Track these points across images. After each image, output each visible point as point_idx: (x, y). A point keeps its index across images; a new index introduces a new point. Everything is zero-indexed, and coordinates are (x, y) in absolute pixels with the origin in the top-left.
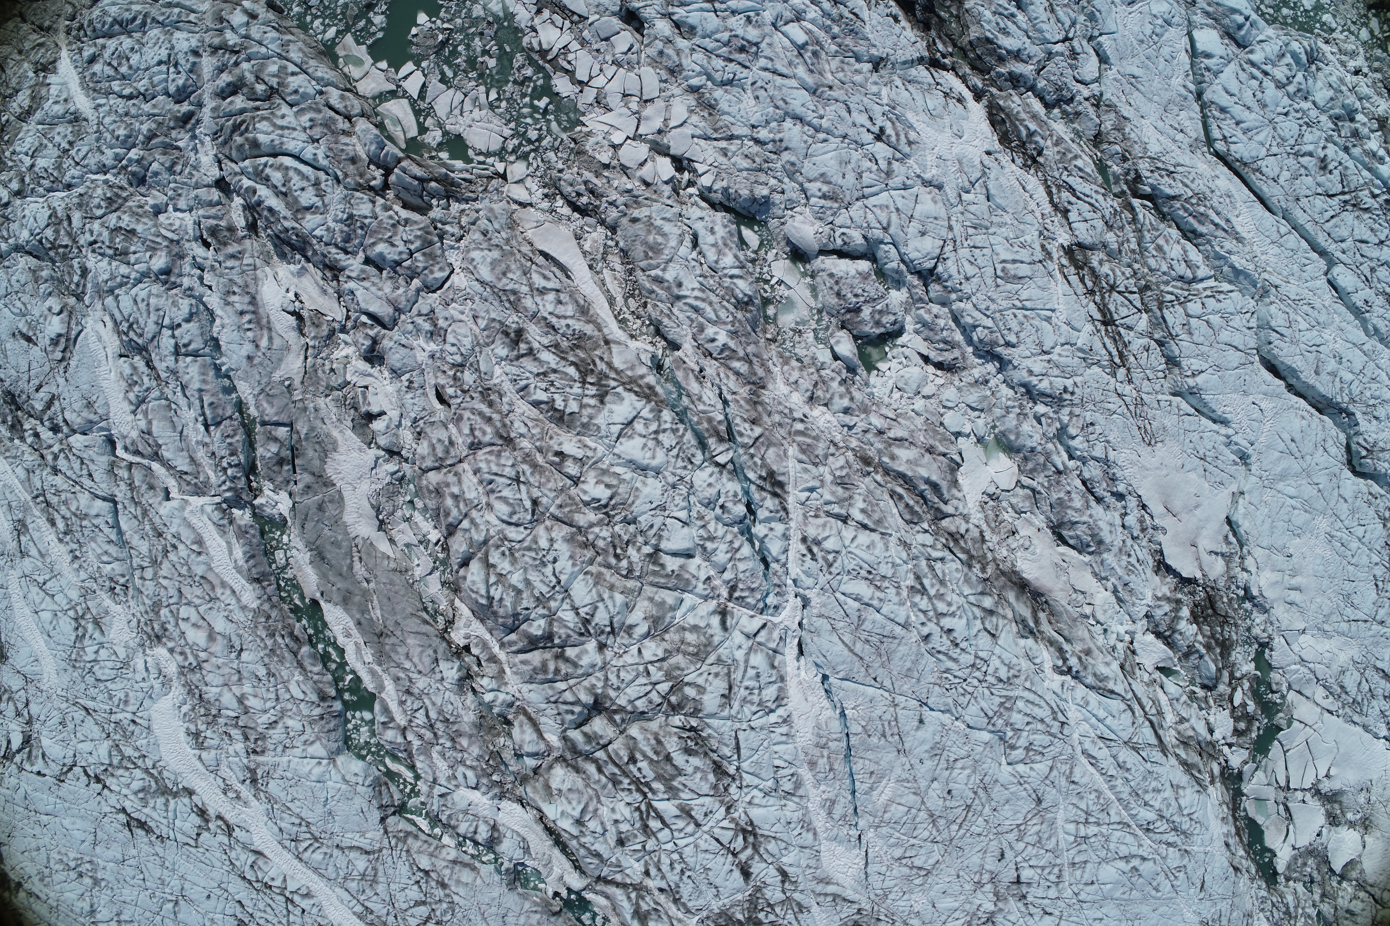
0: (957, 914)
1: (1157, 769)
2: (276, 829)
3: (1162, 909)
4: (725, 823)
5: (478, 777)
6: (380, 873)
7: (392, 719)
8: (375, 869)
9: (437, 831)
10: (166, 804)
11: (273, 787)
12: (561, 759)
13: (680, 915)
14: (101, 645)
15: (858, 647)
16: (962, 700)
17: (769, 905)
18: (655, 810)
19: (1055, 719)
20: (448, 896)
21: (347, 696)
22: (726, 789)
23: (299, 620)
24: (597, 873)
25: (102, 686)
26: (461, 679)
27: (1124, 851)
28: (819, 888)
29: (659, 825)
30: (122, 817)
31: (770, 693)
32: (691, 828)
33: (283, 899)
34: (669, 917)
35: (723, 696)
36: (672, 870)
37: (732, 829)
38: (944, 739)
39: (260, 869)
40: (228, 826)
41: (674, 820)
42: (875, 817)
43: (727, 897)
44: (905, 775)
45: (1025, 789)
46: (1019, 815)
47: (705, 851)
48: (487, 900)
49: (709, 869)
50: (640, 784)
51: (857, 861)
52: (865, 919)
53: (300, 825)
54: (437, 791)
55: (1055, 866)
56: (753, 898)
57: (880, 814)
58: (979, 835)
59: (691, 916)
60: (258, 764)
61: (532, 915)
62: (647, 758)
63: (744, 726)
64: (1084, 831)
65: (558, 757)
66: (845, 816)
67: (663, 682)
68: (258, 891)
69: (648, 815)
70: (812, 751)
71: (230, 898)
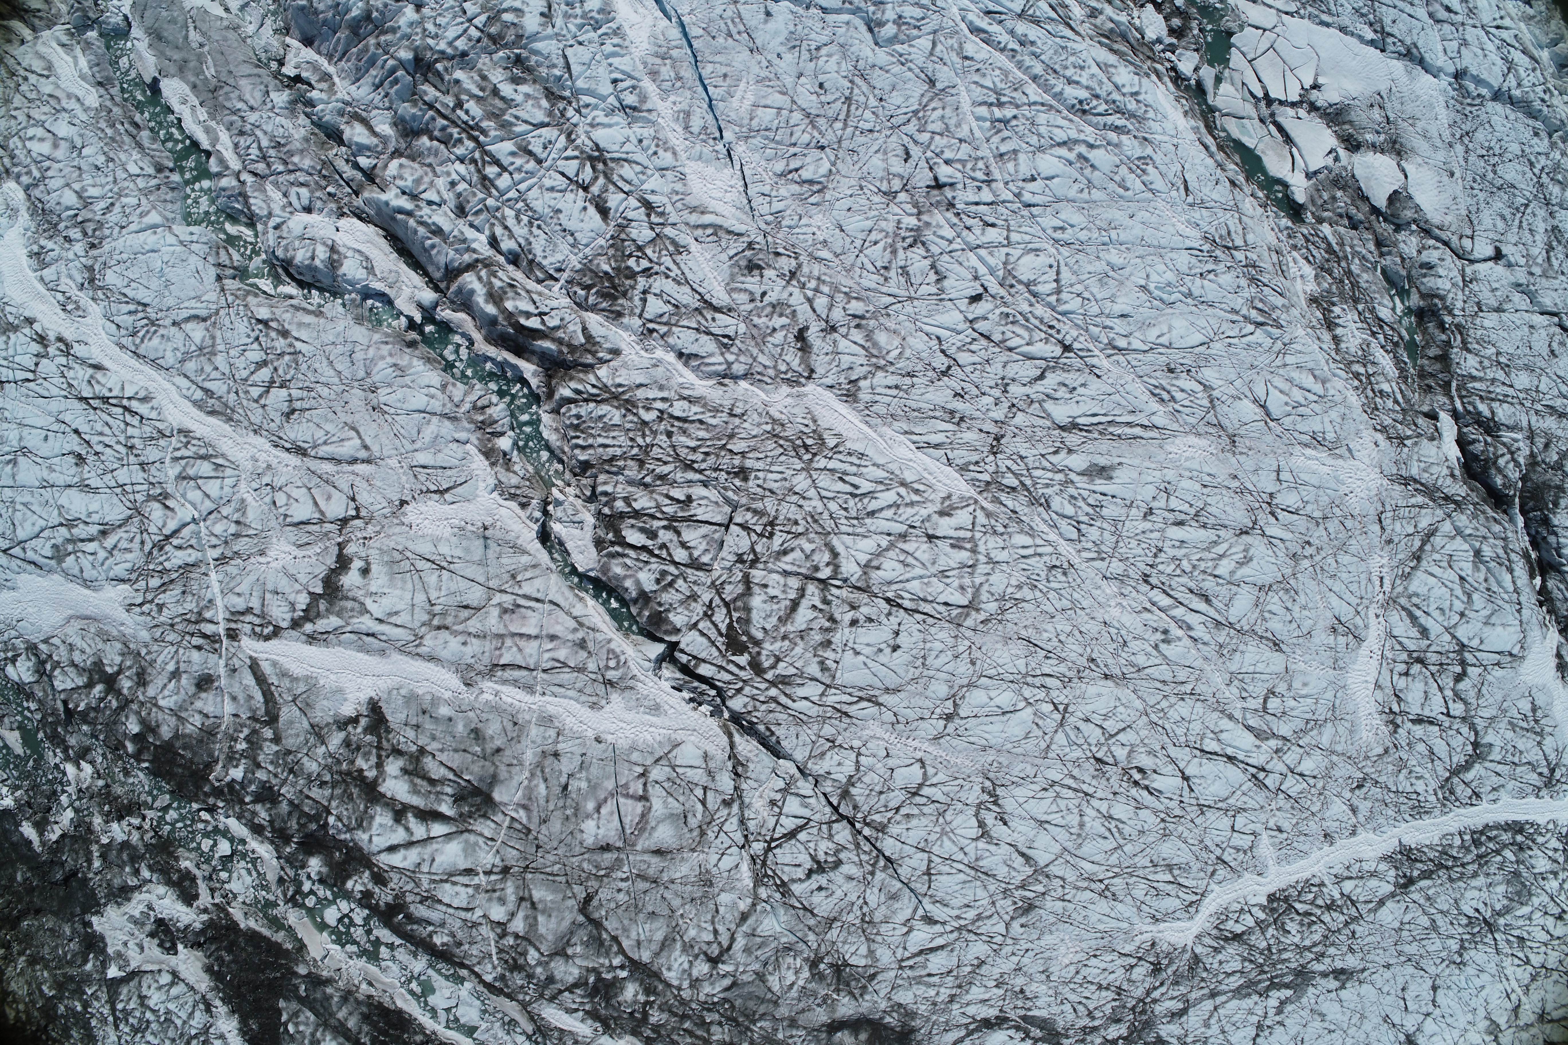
0: (874, 236)
1: (1069, 44)
3: (1141, 214)
4: (568, 153)
5: (312, 192)
6: (219, 341)
7: (227, 168)
8: (213, 338)
9: (280, 289)
10: (7, 342)
11: (111, 278)
12: (397, 153)
13: (539, 288)
17: (640, 248)
18: (491, 154)
20: (290, 345)
22: (563, 115)
24: (442, 260)
26: (292, 102)
27: (1060, 135)
28: (694, 219)
29: (497, 169)
31: (593, 4)
32: (532, 165)
33: (120, 410)
34: (528, 291)
35: (542, 14)
36: (519, 221)
37: (576, 157)
38: (800, 27)
39: (98, 382)
40: (67, 345)
41: (511, 159)
42: (741, 126)
43: (587, 246)
44: (764, 73)
45: (910, 69)
46: (912, 100)
47: (552, 189)
48: (331, 338)
49: (559, 211)
50: (471, 130)
51: (732, 183)
52: (761, 256)
53: (136, 312)
54: (272, 223)
55: (977, 159)
56: (618, 242)
57: (746, 122)
58: (871, 131)
59: (552, 283)
60: (95, 258)
61: (383, 346)
62: (473, 96)
63: (571, 42)
64: (998, 113)
65: (393, 153)
66: (705, 128)
67: (479, 14)
68: (95, 409)
69: (484, 162)
70: (651, 60)
71: (68, 429)
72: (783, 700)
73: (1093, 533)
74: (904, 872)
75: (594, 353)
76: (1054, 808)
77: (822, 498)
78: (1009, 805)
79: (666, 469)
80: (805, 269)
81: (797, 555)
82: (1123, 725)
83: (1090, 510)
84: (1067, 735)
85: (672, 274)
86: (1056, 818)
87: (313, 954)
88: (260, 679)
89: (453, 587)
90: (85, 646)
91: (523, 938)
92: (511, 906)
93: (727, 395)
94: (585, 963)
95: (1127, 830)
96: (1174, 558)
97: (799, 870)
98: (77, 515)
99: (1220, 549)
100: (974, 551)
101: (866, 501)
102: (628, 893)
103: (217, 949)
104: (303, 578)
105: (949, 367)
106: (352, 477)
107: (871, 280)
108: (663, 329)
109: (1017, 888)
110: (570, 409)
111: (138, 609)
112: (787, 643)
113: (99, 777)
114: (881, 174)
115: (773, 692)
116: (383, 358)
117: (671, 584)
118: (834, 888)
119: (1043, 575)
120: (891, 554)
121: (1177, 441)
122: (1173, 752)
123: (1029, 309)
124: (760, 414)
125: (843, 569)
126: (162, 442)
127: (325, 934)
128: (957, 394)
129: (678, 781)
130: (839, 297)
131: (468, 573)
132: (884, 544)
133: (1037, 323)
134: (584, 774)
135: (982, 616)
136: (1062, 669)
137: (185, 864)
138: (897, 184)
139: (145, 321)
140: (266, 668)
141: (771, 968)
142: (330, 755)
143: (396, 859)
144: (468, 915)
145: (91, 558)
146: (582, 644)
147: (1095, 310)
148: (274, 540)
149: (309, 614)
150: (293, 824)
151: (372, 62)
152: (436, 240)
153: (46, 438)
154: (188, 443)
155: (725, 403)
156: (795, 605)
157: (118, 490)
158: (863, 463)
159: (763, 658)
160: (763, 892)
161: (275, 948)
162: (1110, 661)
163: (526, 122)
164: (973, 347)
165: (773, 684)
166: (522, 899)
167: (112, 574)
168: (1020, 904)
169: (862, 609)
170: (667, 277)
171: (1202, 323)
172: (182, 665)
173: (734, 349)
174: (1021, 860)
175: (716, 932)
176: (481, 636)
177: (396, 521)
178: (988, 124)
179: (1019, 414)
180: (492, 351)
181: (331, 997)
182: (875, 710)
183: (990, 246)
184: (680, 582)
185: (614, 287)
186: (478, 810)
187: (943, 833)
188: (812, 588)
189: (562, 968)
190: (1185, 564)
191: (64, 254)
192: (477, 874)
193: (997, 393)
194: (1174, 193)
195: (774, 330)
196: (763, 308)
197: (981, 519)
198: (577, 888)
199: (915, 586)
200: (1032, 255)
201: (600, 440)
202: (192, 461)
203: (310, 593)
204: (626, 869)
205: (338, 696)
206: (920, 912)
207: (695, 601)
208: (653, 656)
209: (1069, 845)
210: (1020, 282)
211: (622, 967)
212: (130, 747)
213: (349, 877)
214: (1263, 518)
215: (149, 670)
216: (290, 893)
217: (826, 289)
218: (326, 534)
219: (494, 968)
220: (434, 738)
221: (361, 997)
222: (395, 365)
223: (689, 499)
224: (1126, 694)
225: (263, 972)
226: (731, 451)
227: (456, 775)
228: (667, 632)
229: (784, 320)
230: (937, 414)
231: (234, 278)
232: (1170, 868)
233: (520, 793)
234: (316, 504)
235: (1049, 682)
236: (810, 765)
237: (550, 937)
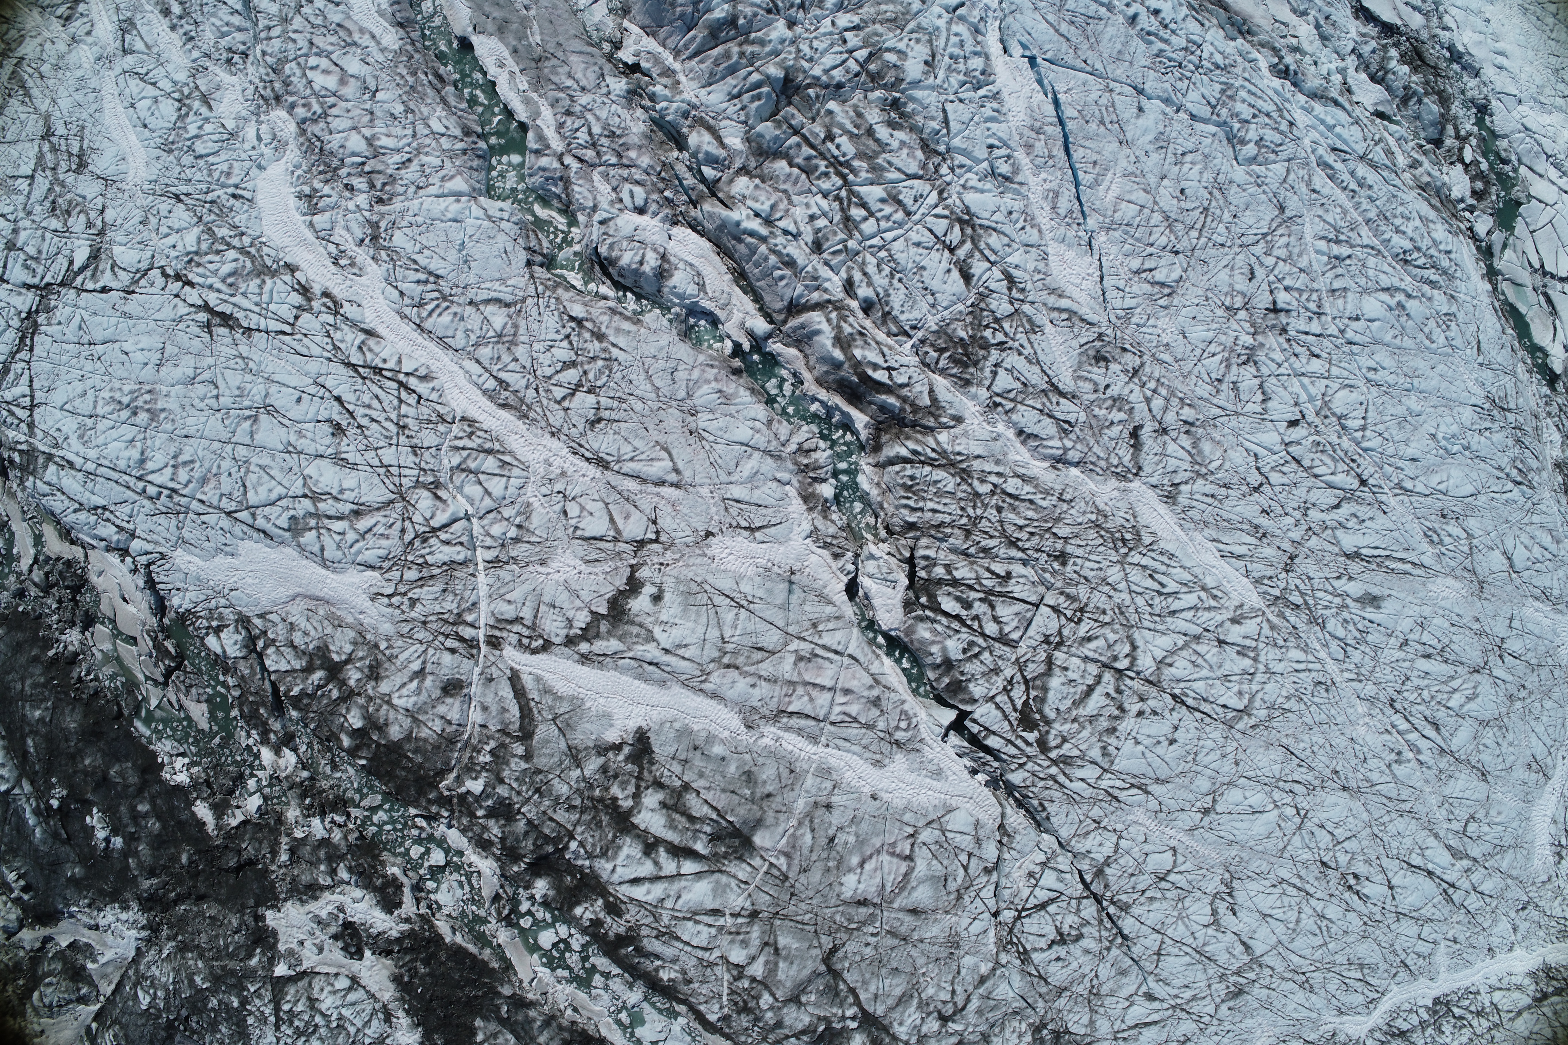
0: (1213, 348)
1: (1400, 194)
2: (397, 293)
3: (1441, 367)
4: (939, 210)
5: (648, 193)
6: (522, 331)
7: (548, 147)
8: (516, 326)
9: (592, 286)
10: (261, 287)
11: (399, 239)
12: (744, 170)
13: (890, 341)
14: (207, 120)
15: (1064, 28)
16: (1179, 85)
17: (997, 320)
18: (858, 195)
19: (1282, 117)
20: (605, 350)
21: (493, 140)
22: (937, 171)
23: (446, 65)
24: (788, 294)
25: (201, 162)
26: (629, 92)
27: (1385, 281)
28: (1052, 300)
29: (863, 213)
30: (203, 316)
31: (977, 63)
32: (900, 215)
33: (395, 385)
34: (877, 343)
35: (926, 63)
36: (880, 272)
37: (946, 217)
38: (1168, 129)
39: (370, 350)
40: (335, 302)
41: (879, 205)
42: (1105, 216)
43: (946, 308)
44: (1131, 168)
45: (1264, 192)
46: (1262, 223)
47: (918, 245)
48: (653, 351)
49: (923, 268)
50: (839, 165)
51: (1090, 271)
52: (1108, 349)
53: (426, 282)
54: (597, 217)
55: (1312, 291)
56: (976, 310)
57: (1110, 213)
58: (1222, 245)
59: (904, 339)
60: (382, 215)
61: (708, 369)
62: (846, 132)
63: (952, 98)
64: (1336, 250)
65: (741, 169)
66: (1071, 212)
67: (861, 48)
68: (364, 378)
69: (850, 202)
70: (1028, 133)
71: (327, 394)
72: (1061, 778)
73: (1356, 656)
74: (1137, 950)
75: (936, 417)
76: (1278, 904)
77: (1131, 592)
78: (1240, 896)
79: (991, 543)
80: (1147, 369)
81: (1100, 642)
82: (1350, 834)
83: (1358, 635)
84: (1303, 838)
85: (1026, 352)
86: (1278, 913)
87: (521, 975)
88: (519, 693)
89: (750, 627)
90: (309, 627)
91: (760, 982)
92: (753, 950)
93: (1060, 480)
94: (817, 1012)
95: (1334, 929)
96: (1418, 688)
97: (1043, 940)
98: (328, 490)
99: (1455, 684)
100: (1255, 660)
101: (1170, 600)
102: (876, 948)
103: (411, 961)
104: (585, 595)
105: (1261, 485)
106: (656, 499)
107: (1204, 390)
108: (1009, 405)
109: (1234, 973)
110: (904, 469)
111: (386, 600)
112: (1076, 725)
113: (304, 768)
114: (1226, 289)
115: (1054, 770)
116: (708, 382)
117: (976, 656)
118: (1071, 959)
119: (1310, 688)
120: (1184, 653)
121: (1439, 580)
122: (1385, 862)
123: (1337, 441)
124: (1087, 503)
125: (1139, 662)
126: (442, 428)
127: (535, 956)
128: (1264, 511)
129: (945, 845)
130: (1175, 402)
131: (767, 615)
132: (1180, 643)
133: (1342, 454)
134: (854, 828)
135: (1252, 721)
136: (1310, 777)
137: (394, 870)
138: (1238, 302)
139: (436, 294)
140: (528, 681)
141: (997, 1030)
142: (584, 780)
143: (639, 892)
144: (706, 955)
145: (337, 538)
146: (876, 702)
147: (1391, 451)
148: (560, 551)
149: (588, 633)
150: (528, 845)
151: (732, 71)
152: (787, 272)
153: (299, 400)
154: (472, 433)
155: (1056, 487)
156: (1090, 690)
157: (382, 471)
158: (1173, 563)
159: (1051, 737)
160: (1004, 958)
161: (479, 966)
162: (1350, 775)
163: (899, 170)
164: (1284, 469)
165: (1054, 762)
166: (766, 944)
167: (360, 559)
168: (1232, 989)
169: (1150, 702)
170: (1020, 354)
171: (1474, 475)
172: (429, 665)
173: (1073, 436)
174: (1241, 948)
175: (953, 992)
176: (772, 680)
177: (698, 551)
178: (1326, 258)
179: (1314, 537)
180: (823, 394)
181: (534, 1020)
182: (1142, 797)
183: (1312, 375)
184: (986, 655)
185: (966, 355)
186: (735, 852)
187: (1180, 917)
188: (1108, 676)
189: (794, 1015)
190: (1425, 694)
191: (344, 202)
192: (724, 915)
193: (1298, 514)
194: (1468, 352)
195: (1112, 423)
196: (1105, 400)
197: (1266, 631)
198: (824, 939)
199: (1200, 686)
200: (1347, 390)
201: (930, 505)
202: (475, 454)
203: (591, 612)
204: (878, 924)
205: (604, 721)
206: (1144, 989)
207: (997, 674)
208: (946, 723)
209: (1284, 939)
210: (1334, 414)
211: (853, 1018)
212: (346, 741)
213: (578, 903)
214: (1493, 659)
215: (387, 665)
216: (506, 912)
217: (1163, 392)
218: (619, 554)
219: (721, 1008)
220: (701, 775)
221: (565, 1023)
222: (720, 391)
223: (1009, 575)
224: (1357, 806)
225: (462, 988)
226: (1055, 534)
227: (719, 815)
228: (963, 701)
229: (1122, 416)
230: (1244, 527)
231: (542, 266)
232: (1361, 966)
233: (784, 840)
234: (612, 520)
235: (1297, 788)
236: (1073, 843)
237: (788, 984)
